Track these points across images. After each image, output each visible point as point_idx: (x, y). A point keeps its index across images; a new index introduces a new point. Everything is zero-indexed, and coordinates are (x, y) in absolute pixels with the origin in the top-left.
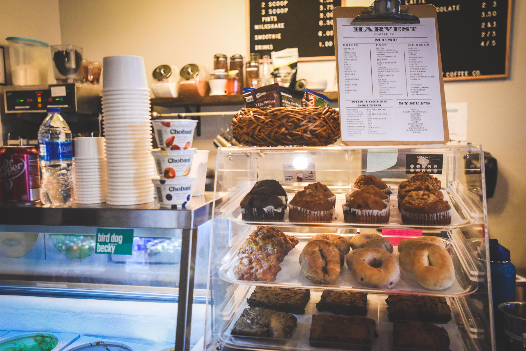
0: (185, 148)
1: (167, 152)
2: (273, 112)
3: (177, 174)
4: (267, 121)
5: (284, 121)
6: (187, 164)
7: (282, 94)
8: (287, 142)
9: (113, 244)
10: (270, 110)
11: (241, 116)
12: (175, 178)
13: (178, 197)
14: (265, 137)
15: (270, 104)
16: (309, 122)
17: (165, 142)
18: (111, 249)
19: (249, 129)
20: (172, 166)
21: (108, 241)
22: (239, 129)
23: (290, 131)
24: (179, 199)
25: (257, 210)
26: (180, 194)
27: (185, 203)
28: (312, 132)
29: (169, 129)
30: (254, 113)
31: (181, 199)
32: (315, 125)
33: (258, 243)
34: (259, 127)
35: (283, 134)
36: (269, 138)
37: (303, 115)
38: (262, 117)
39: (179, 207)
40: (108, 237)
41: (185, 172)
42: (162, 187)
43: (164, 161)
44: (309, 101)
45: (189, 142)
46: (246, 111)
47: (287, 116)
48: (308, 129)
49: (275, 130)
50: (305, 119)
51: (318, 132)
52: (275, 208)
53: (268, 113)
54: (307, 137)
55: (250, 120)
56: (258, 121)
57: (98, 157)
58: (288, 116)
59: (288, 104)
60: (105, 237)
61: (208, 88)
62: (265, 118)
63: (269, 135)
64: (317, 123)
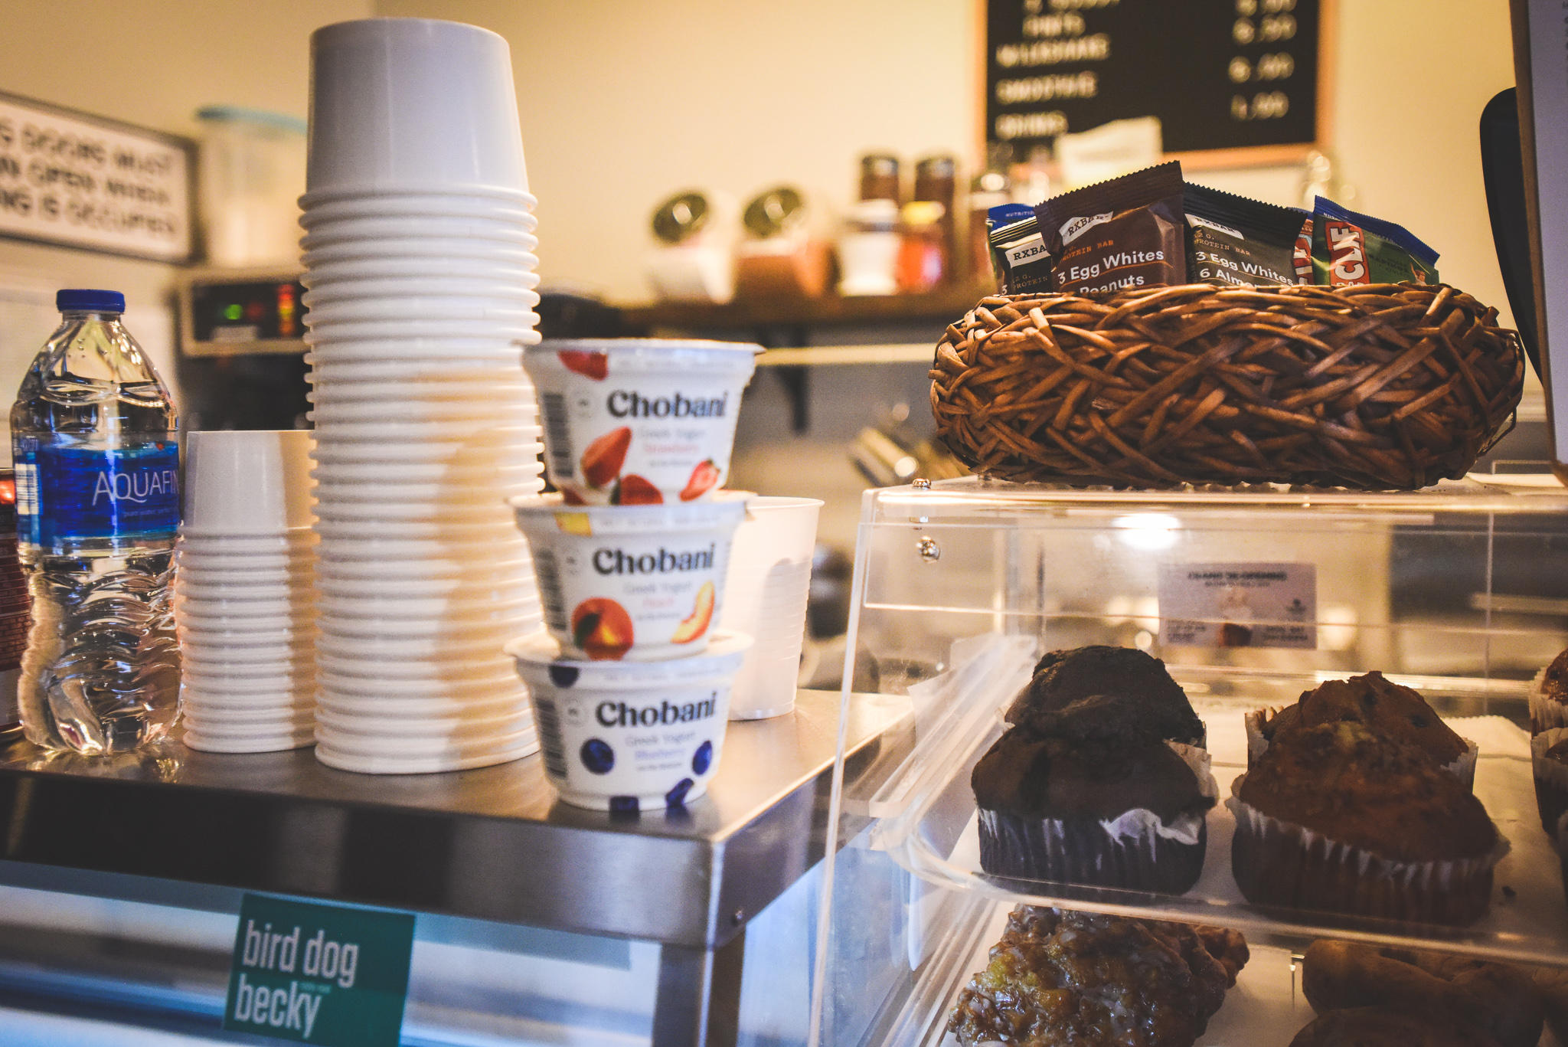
0: (689, 495)
1: (587, 516)
2: (1154, 306)
3: (641, 633)
4: (1123, 354)
5: (1220, 353)
6: (697, 577)
7: (1194, 221)
8: (1226, 467)
9: (310, 986)
10: (1136, 297)
11: (982, 334)
12: (631, 654)
13: (641, 755)
14: (1115, 440)
15: (1135, 271)
16: (1358, 359)
17: (583, 461)
18: (302, 1012)
19: (1025, 397)
20: (613, 588)
21: (290, 968)
22: (972, 398)
23: (1250, 407)
24: (653, 767)
25: (1065, 826)
26: (654, 740)
27: (686, 785)
28: (1369, 411)
29: (601, 390)
30: (1054, 316)
31: (663, 766)
32: (1389, 374)
33: (1058, 972)
34: (1078, 389)
35: (1211, 422)
36: (1133, 443)
37: (1320, 321)
38: (1097, 336)
39: (653, 805)
40: (290, 945)
41: (686, 622)
42: (560, 697)
43: (571, 561)
44: (1331, 256)
45: (709, 463)
46: (1009, 309)
47: (1233, 331)
48: (1351, 397)
49: (1167, 402)
50: (1336, 348)
51: (1400, 415)
52: (1166, 824)
53: (1127, 313)
54: (1345, 442)
55: (1033, 352)
56: (1075, 357)
57: (286, 529)
58: (1240, 327)
59: (1225, 270)
60: (279, 946)
61: (833, 269)
62: (1114, 340)
63: (1131, 429)
64: (1403, 367)
